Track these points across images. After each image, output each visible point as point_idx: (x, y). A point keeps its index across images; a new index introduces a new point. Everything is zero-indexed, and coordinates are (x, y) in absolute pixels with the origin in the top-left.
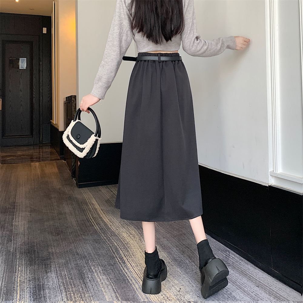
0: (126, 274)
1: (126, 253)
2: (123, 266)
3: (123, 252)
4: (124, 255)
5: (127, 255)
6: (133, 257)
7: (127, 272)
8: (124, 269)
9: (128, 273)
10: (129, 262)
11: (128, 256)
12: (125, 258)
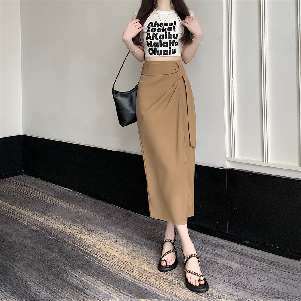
0: (110, 270)
1: (89, 249)
2: (99, 262)
3: (86, 249)
4: (89, 251)
5: (92, 251)
6: (99, 251)
7: (110, 267)
8: (103, 265)
9: (111, 269)
10: (101, 257)
11: (94, 251)
12: (93, 255)
